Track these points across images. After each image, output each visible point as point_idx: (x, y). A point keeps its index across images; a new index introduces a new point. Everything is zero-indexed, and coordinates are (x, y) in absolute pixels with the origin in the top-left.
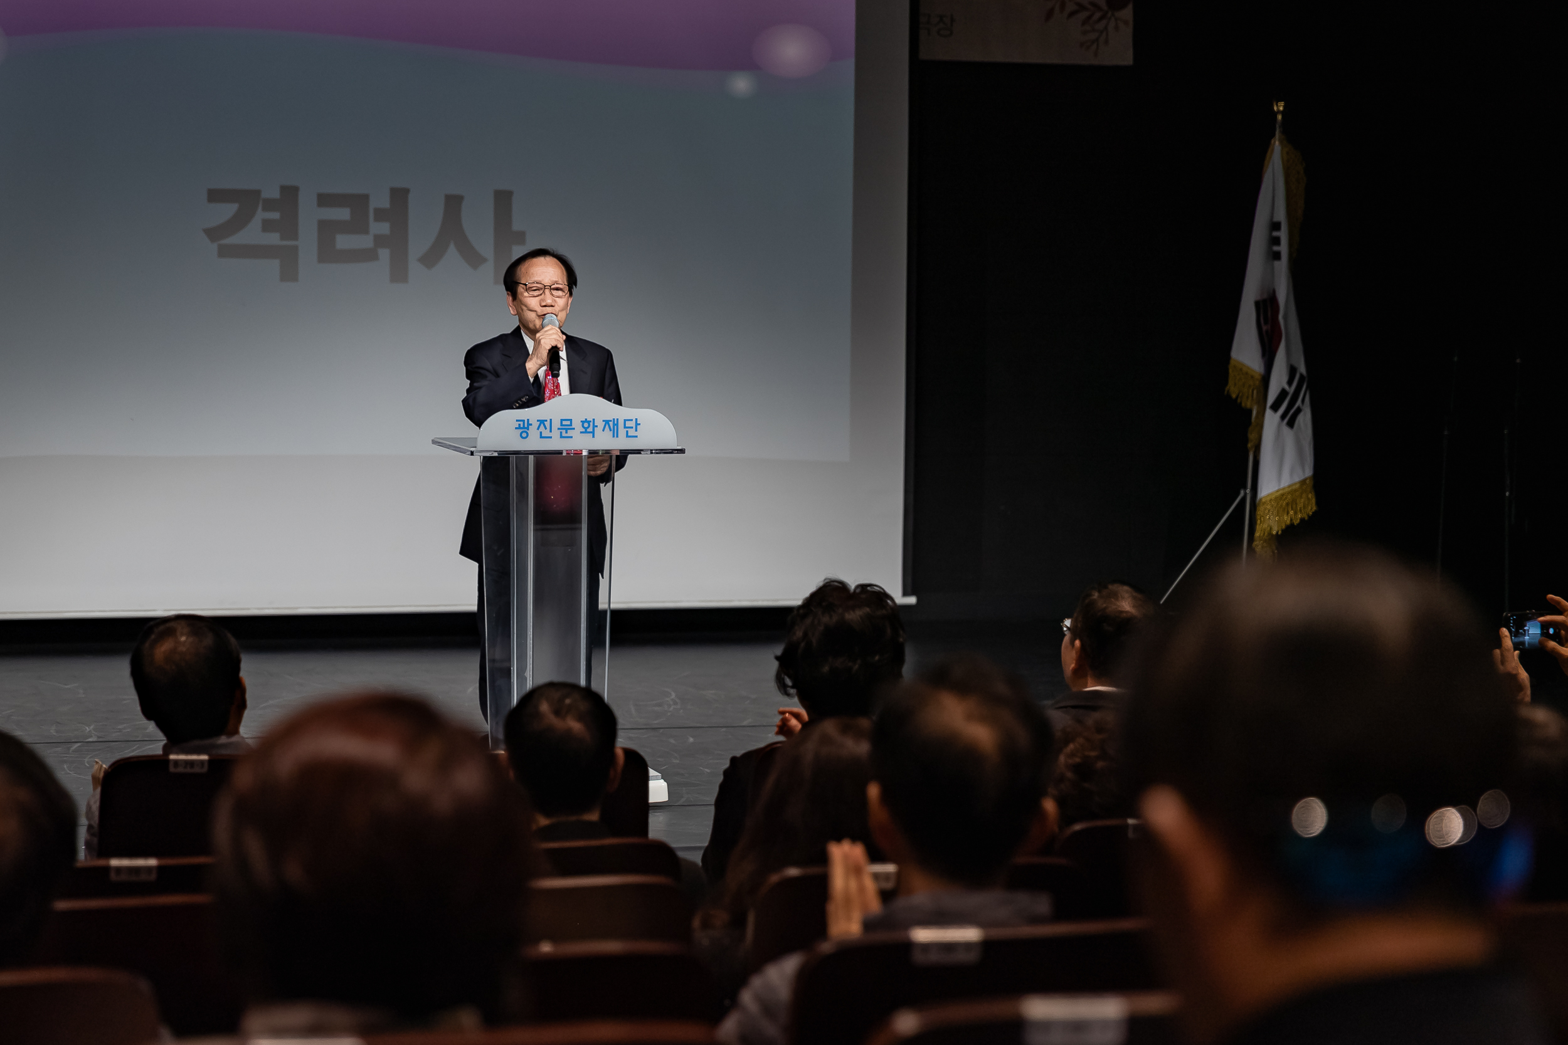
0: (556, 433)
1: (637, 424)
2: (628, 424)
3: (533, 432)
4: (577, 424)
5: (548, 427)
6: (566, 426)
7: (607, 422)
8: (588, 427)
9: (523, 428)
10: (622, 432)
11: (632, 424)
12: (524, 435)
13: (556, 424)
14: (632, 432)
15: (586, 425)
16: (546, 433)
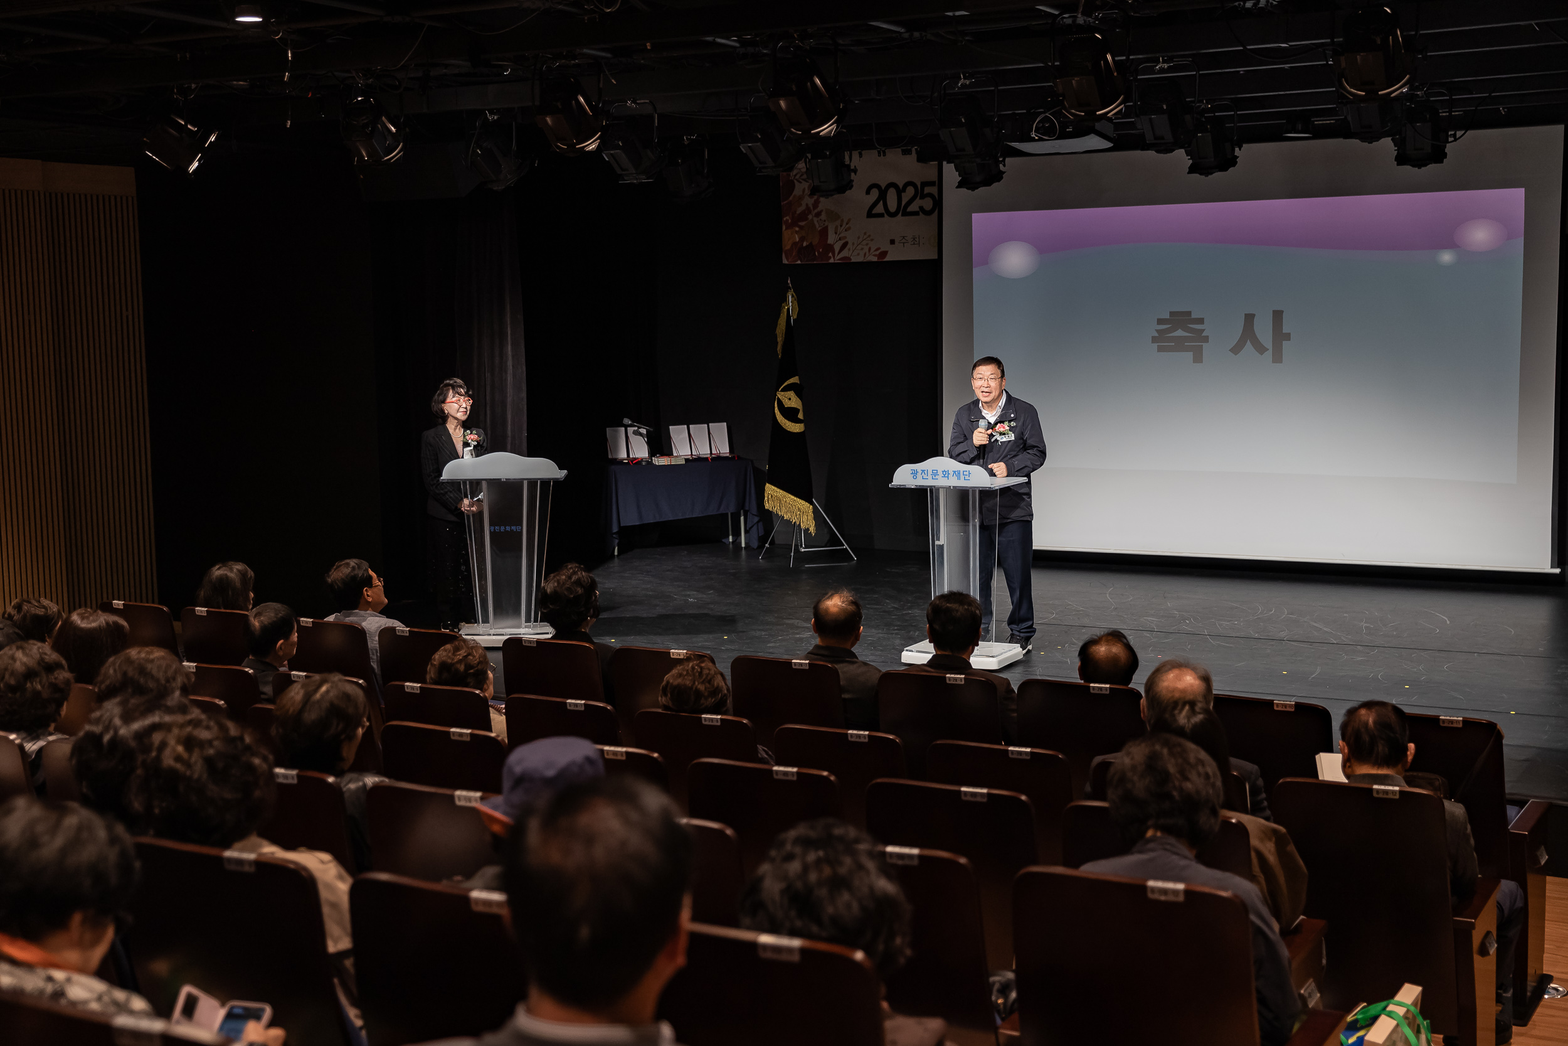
0: (930, 477)
1: (969, 474)
2: (965, 473)
3: (919, 476)
4: (940, 473)
5: (926, 473)
6: (935, 473)
7: (955, 472)
8: (946, 474)
9: (915, 473)
10: (962, 477)
11: (967, 473)
12: (915, 477)
13: (930, 472)
14: (967, 477)
15: (944, 473)
16: (925, 477)
